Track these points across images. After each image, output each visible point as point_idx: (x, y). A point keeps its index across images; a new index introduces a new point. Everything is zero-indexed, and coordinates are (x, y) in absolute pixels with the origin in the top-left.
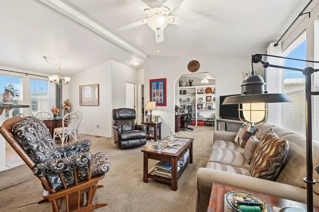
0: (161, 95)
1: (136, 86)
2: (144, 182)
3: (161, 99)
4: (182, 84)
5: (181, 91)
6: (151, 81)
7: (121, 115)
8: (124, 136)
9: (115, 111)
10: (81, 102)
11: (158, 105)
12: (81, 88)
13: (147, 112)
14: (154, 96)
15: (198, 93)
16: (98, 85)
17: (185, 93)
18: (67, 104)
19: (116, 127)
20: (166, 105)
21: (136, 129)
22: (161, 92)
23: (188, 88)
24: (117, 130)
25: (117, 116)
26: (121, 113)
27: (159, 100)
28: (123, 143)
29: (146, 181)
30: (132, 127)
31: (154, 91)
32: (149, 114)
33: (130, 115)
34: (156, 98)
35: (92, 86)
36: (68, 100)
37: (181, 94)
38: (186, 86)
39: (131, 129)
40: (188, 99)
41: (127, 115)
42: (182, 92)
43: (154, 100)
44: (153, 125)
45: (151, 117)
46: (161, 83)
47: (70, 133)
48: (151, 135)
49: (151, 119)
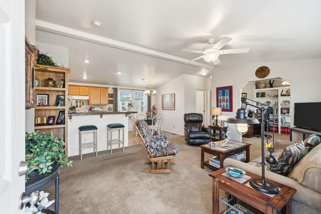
0: (227, 102)
1: (205, 92)
2: (202, 168)
3: (227, 105)
4: (259, 86)
5: (258, 94)
6: (218, 89)
7: (191, 119)
8: (192, 136)
9: (186, 115)
10: (163, 107)
11: (223, 110)
12: (163, 97)
13: (213, 117)
14: (221, 102)
15: (282, 95)
16: (174, 94)
17: (263, 95)
18: (154, 109)
19: (186, 128)
20: (232, 111)
21: (202, 131)
22: (227, 99)
23: (267, 90)
24: (187, 130)
25: (187, 119)
26: (191, 117)
27: (225, 106)
28: (191, 140)
29: (203, 167)
30: (199, 129)
31: (221, 98)
32: (215, 118)
33: (197, 119)
34: (222, 104)
35: (171, 95)
36: (154, 106)
37: (257, 96)
38: (265, 87)
39: (198, 130)
40: (268, 102)
41: (196, 118)
42: (260, 95)
43: (221, 106)
44: (219, 129)
45: (217, 121)
46: (227, 91)
47: (156, 130)
48: (217, 138)
49: (217, 123)
